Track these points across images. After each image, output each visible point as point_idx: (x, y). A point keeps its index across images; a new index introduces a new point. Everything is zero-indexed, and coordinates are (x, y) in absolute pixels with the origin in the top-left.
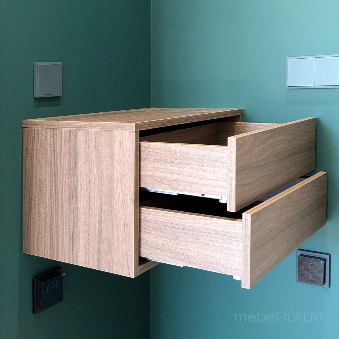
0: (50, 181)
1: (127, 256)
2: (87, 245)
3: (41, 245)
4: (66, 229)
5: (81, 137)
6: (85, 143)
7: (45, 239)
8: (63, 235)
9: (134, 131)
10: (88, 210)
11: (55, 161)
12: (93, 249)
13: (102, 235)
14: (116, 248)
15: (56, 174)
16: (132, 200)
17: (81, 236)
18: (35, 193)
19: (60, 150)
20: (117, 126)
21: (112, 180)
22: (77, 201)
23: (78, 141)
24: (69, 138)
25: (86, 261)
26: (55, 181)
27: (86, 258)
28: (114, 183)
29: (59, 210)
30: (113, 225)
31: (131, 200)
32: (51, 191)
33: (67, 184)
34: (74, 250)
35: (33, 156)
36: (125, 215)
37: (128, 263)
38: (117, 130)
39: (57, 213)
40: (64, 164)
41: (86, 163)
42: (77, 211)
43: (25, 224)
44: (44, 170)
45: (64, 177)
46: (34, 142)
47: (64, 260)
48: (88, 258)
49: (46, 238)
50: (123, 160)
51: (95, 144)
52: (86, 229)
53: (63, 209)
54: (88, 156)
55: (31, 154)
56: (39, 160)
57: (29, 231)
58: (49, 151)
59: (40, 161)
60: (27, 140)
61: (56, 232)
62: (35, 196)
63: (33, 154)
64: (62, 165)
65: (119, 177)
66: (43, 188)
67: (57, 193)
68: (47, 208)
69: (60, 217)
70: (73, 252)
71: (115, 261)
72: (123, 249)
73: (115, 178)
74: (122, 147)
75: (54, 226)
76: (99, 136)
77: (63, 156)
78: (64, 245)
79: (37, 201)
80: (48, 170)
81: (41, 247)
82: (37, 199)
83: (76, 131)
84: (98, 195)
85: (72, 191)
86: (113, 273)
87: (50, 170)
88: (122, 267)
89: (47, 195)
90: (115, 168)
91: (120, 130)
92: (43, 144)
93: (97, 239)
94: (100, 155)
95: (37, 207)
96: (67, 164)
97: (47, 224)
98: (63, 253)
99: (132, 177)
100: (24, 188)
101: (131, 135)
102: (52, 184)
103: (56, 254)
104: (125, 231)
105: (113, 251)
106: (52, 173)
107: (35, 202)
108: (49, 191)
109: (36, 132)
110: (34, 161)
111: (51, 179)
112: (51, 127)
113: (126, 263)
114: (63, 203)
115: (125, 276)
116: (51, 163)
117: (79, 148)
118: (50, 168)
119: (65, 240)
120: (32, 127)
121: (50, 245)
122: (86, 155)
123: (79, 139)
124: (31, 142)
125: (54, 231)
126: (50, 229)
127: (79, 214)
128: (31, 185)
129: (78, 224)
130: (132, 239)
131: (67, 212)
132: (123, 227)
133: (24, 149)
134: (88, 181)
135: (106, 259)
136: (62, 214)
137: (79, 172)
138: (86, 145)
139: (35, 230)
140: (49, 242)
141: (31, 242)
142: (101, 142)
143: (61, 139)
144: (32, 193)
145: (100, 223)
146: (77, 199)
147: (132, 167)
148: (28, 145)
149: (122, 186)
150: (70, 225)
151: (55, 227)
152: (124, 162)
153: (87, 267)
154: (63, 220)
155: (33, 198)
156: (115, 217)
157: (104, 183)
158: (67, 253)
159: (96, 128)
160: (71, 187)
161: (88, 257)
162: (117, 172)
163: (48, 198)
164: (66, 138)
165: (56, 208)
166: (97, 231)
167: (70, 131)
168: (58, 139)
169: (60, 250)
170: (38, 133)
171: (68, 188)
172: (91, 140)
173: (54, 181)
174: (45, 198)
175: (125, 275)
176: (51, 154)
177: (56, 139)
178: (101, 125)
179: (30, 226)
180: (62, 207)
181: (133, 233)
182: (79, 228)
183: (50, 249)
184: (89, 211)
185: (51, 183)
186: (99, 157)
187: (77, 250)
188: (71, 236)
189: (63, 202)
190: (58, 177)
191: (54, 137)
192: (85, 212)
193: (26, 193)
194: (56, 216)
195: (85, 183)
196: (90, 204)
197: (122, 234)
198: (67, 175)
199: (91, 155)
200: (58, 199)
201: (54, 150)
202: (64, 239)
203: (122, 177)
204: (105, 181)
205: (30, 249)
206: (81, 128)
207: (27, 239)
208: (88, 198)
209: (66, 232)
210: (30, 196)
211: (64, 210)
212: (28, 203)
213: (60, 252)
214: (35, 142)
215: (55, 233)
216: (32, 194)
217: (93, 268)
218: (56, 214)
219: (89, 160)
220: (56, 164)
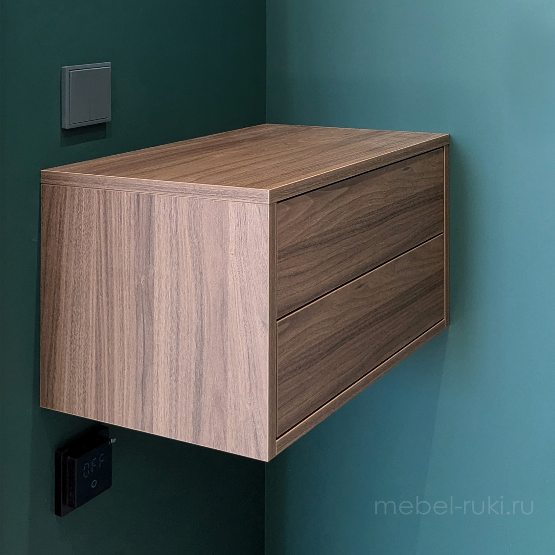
0: (98, 281)
1: (254, 422)
2: (172, 399)
3: (77, 396)
4: (129, 368)
5: (162, 207)
6: (170, 219)
7: (85, 383)
8: (122, 379)
9: (268, 203)
10: (174, 337)
11: (106, 246)
12: (186, 407)
13: (203, 382)
14: (233, 407)
15: (109, 270)
16: (264, 324)
17: (160, 382)
18: (65, 300)
19: (117, 227)
20: (234, 192)
21: (223, 285)
22: (152, 319)
23: (155, 214)
24: (136, 208)
25: (170, 427)
26: (107, 281)
27: (170, 422)
28: (227, 292)
29: (116, 334)
30: (225, 367)
31: (261, 325)
32: (98, 299)
33: (132, 289)
34: (145, 407)
35: (62, 236)
36: (250, 350)
37: (255, 434)
38: (233, 200)
39: (110, 339)
40: (125, 253)
41: (171, 254)
42: (153, 338)
43: (45, 355)
44: (84, 261)
45: (125, 275)
46: (64, 210)
47: (124, 424)
48: (174, 422)
49: (88, 382)
50: (246, 253)
51: (189, 222)
52: (171, 370)
53: (124, 332)
54: (174, 242)
55: (58, 232)
56: (74, 242)
57: (52, 368)
58: (94, 229)
59: (76, 244)
60: (50, 205)
61: (109, 373)
62: (65, 306)
63: (61, 232)
64: (122, 256)
65: (239, 283)
66: (83, 293)
67: (110, 304)
68: (91, 328)
69: (116, 347)
70: (143, 410)
71: (229, 430)
72: (246, 408)
73: (230, 283)
74: (243, 231)
75: (104, 361)
76: (197, 208)
77: (124, 239)
78: (125, 397)
79: (69, 315)
80: (92, 262)
81: (77, 398)
82: (70, 312)
83: (151, 197)
84: (194, 311)
85: (142, 301)
86: (225, 451)
87: (97, 262)
88: (243, 440)
89: (91, 306)
90: (230, 268)
91: (240, 200)
92: (83, 215)
93: (193, 389)
94: (199, 242)
95: (69, 325)
96: (133, 254)
97: (90, 356)
98: (123, 410)
99: (263, 283)
100: (42, 290)
101: (261, 211)
102: (102, 287)
103: (109, 412)
104: (250, 378)
105: (225, 412)
106: (101, 267)
107: (65, 316)
108: (95, 300)
109: (68, 194)
110: (64, 243)
111: (100, 278)
112: (99, 186)
113: (252, 435)
114: (122, 323)
115: (249, 457)
116: (99, 250)
117: (156, 225)
118: (98, 259)
119: (127, 388)
120: (61, 184)
121: (96, 395)
122: (171, 241)
123: (156, 211)
124: (59, 210)
125: (105, 371)
126: (96, 368)
127: (156, 343)
128: (58, 286)
129: (154, 361)
130: (265, 392)
131: (131, 339)
132: (247, 371)
133: (44, 220)
134: (175, 286)
135: (212, 425)
136: (122, 340)
137: (156, 269)
138: (171, 222)
139: (65, 368)
140: (94, 390)
141: (55, 388)
142: (201, 217)
143: (120, 208)
144: (59, 300)
145: (199, 361)
146: (152, 316)
147: (263, 267)
148: (51, 216)
149: (244, 298)
150: (137, 362)
151: (106, 364)
152: (247, 256)
153: (173, 438)
154: (124, 352)
155: (60, 308)
156: (229, 354)
157: (207, 290)
158: (131, 412)
159: (191, 193)
160: (141, 294)
161: (174, 420)
162: (234, 273)
163: (93, 312)
164: (130, 207)
165: (108, 330)
166: (193, 376)
167: (138, 195)
168: (113, 208)
169: (116, 404)
170: (72, 196)
171: (134, 297)
172: (181, 213)
173: (104, 281)
174: (87, 310)
175: (251, 456)
176: (100, 233)
177: (110, 208)
178: (202, 190)
179: (55, 359)
180: (122, 330)
181: (266, 382)
182: (155, 367)
183: (96, 403)
184: (177, 338)
185: (98, 284)
186: (197, 244)
187: (152, 407)
188: (139, 382)
189: (123, 319)
190: (112, 275)
191: (105, 203)
192: (169, 340)
193: (46, 299)
194: (108, 343)
195: (169, 288)
196: (178, 326)
197: (244, 384)
198: (131, 272)
199: (182, 241)
200: (113, 314)
201: (106, 227)
202: (125, 386)
203: (243, 283)
204: (210, 287)
205: (54, 402)
206: (161, 191)
207: (48, 382)
208: (175, 316)
209: (129, 374)
210: (54, 306)
211: (126, 334)
212: (51, 318)
213: (116, 409)
214: (67, 211)
215: (106, 375)
216: (59, 302)
217: (184, 441)
218: (108, 340)
219: (178, 249)
220: (109, 253)
